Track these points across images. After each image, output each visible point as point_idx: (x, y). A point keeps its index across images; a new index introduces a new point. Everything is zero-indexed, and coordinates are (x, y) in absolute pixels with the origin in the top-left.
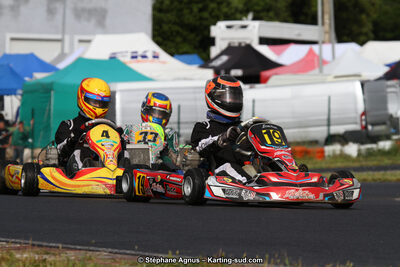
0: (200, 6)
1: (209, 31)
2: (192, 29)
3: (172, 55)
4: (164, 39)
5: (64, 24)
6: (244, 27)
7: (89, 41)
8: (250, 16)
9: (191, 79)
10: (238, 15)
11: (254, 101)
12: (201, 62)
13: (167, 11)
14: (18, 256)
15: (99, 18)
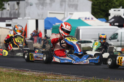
0: (106, 4)
1: (108, 12)
2: (103, 11)
3: (97, 18)
4: (95, 14)
5: (65, 8)
6: (119, 10)
7: (72, 14)
8: (121, 7)
9: (103, 26)
10: (117, 7)
11: (121, 33)
12: (106, 21)
13: (96, 5)
14: (48, 77)
15: (75, 7)
